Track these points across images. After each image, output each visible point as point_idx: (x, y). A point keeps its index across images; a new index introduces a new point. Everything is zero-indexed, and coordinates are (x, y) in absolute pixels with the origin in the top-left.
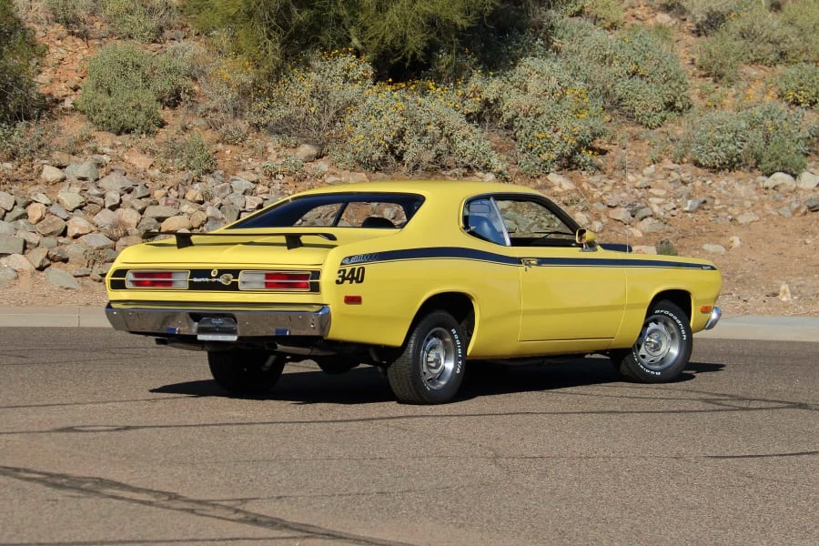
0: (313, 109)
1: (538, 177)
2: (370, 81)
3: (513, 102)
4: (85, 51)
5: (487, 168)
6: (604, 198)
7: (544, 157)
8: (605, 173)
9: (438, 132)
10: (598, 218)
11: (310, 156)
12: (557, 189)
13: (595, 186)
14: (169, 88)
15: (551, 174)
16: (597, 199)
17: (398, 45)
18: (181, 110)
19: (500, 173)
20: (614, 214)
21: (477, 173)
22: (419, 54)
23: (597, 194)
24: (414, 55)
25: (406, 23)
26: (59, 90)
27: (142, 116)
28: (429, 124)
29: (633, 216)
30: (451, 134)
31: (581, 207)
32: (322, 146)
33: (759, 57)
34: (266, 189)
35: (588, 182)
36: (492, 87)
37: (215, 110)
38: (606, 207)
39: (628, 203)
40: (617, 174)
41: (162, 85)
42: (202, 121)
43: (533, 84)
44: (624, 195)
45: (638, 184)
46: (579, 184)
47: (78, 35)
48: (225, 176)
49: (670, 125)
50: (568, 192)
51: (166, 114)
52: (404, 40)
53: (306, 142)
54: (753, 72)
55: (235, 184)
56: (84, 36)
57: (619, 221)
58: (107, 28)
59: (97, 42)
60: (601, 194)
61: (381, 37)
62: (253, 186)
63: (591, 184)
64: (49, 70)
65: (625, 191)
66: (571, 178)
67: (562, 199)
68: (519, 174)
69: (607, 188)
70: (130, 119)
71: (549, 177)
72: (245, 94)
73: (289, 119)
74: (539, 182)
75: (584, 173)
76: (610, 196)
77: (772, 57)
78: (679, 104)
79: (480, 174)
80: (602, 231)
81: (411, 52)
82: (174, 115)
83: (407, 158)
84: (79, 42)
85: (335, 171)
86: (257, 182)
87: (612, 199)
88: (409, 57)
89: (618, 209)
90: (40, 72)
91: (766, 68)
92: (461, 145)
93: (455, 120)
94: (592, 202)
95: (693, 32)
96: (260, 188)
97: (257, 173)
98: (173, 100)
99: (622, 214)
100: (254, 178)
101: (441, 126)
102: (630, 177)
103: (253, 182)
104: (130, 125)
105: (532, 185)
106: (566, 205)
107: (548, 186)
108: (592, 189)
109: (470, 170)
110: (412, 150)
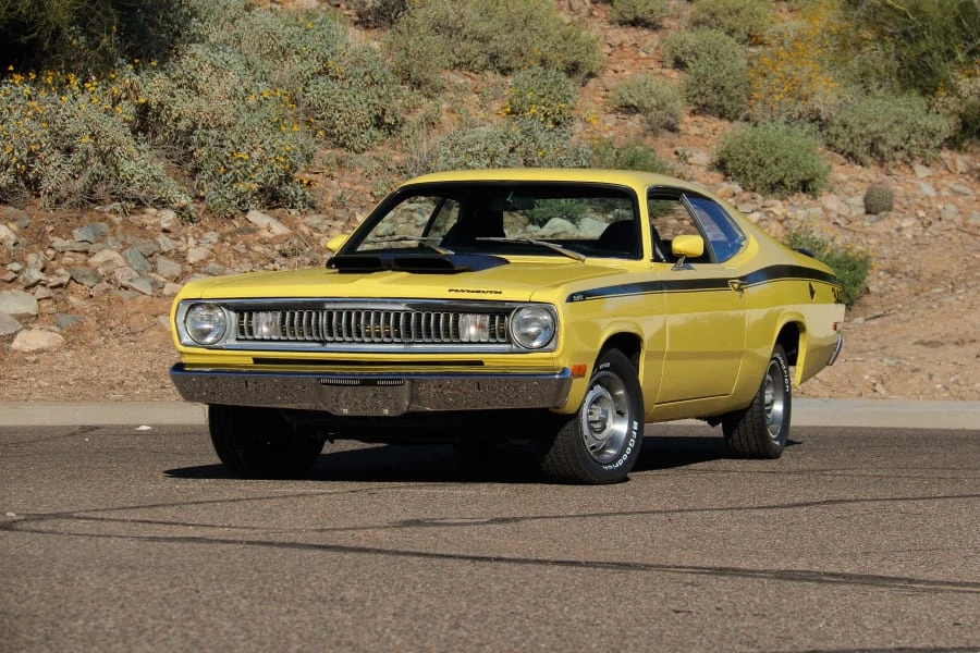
1: (233, 217)
3: (185, 106)
5: (162, 203)
7: (241, 187)
8: (320, 213)
9: (92, 147)
12: (265, 234)
13: (317, 231)
15: (252, 212)
19: (183, 209)
21: (149, 210)
30: (111, 151)
31: (308, 260)
33: (463, 60)
35: (305, 224)
36: (154, 86)
40: (339, 213)
46: (293, 227)
49: (380, 148)
50: (280, 239)
54: (458, 78)
63: (310, 227)
66: (279, 218)
67: (278, 247)
68: (207, 212)
71: (249, 216)
74: (236, 223)
75: (293, 212)
77: (482, 60)
78: (389, 120)
79: (152, 211)
91: (473, 74)
93: (117, 130)
95: (356, 23)
101: (96, 138)
105: (228, 229)
106: (285, 255)
107: (252, 230)
108: (316, 235)
109: (140, 204)
110: (55, 173)
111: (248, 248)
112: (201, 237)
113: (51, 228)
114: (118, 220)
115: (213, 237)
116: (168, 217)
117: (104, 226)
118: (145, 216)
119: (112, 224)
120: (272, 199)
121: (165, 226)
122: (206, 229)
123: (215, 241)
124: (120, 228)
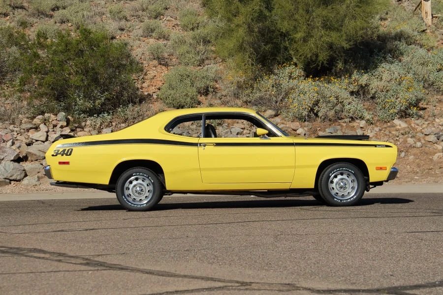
0: (273, 93)
1: (389, 122)
2: (302, 78)
3: (375, 85)
4: (166, 72)
5: (362, 118)
6: (423, 131)
7: (391, 111)
8: (424, 119)
9: (335, 101)
10: (419, 140)
11: (272, 115)
12: (398, 127)
13: (418, 125)
14: (203, 86)
15: (395, 120)
16: (419, 131)
17: (314, 59)
18: (210, 96)
19: (368, 120)
20: (428, 138)
21: (356, 121)
22: (325, 62)
23: (419, 129)
24: (323, 63)
25: (317, 47)
26: (152, 90)
27: (189, 99)
28: (331, 97)
29: (438, 139)
30: (343, 102)
31: (410, 136)
32: (277, 111)
34: (248, 132)
35: (415, 123)
36: (364, 79)
37: (225, 96)
38: (424, 135)
39: (435, 133)
40: (430, 119)
41: (200, 84)
42: (219, 101)
43: (386, 76)
44: (433, 129)
45: (441, 124)
46: (410, 125)
47: (163, 65)
48: (228, 126)
50: (404, 129)
51: (202, 98)
52: (317, 56)
53: (270, 109)
55: (233, 130)
56: (166, 65)
57: (430, 142)
58: (178, 61)
59: (172, 67)
60: (421, 129)
61: (305, 55)
62: (242, 130)
64: (148, 81)
65: (434, 127)
66: (406, 122)
67: (401, 132)
68: (378, 121)
69: (424, 126)
70: (183, 101)
71: (394, 121)
72: (240, 87)
73: (261, 98)
74: (389, 124)
75: (413, 119)
76: (426, 130)
79: (358, 121)
80: (422, 147)
81: (321, 62)
82: (206, 99)
83: (320, 114)
84: (164, 68)
85: (283, 122)
86: (243, 129)
87: (426, 131)
88: (320, 64)
89: (430, 136)
90: (144, 82)
92: (347, 107)
93: (344, 95)
94: (417, 133)
96: (245, 131)
97: (244, 124)
98: (206, 92)
99: (432, 138)
100: (243, 126)
101: (337, 98)
102: (437, 120)
103: (242, 129)
104: (183, 104)
105: (385, 126)
106: (403, 134)
107: (393, 126)
108: (416, 126)
109: (353, 119)
110: (323, 110)
111: (390, 132)
112: (373, 129)
113: (319, 129)
114: (344, 125)
115: (377, 129)
116: (363, 123)
117: (339, 127)
118: (355, 123)
119: (342, 126)
120: (404, 114)
121: (361, 126)
122: (377, 126)
123: (378, 131)
124: (345, 127)
